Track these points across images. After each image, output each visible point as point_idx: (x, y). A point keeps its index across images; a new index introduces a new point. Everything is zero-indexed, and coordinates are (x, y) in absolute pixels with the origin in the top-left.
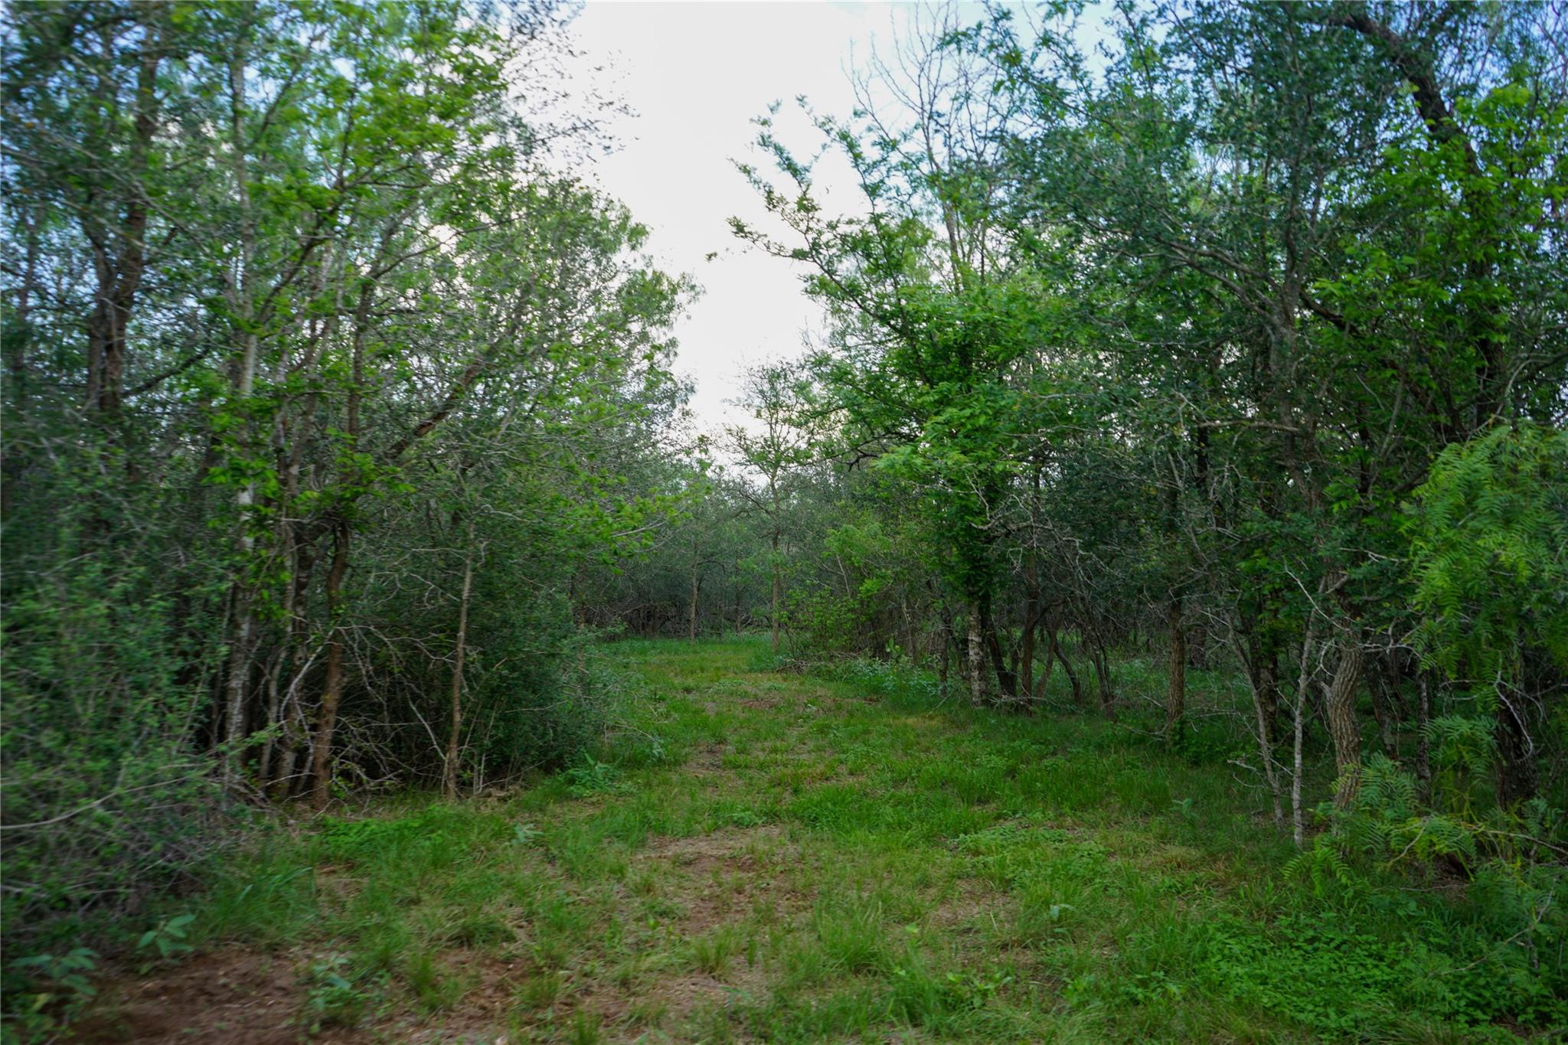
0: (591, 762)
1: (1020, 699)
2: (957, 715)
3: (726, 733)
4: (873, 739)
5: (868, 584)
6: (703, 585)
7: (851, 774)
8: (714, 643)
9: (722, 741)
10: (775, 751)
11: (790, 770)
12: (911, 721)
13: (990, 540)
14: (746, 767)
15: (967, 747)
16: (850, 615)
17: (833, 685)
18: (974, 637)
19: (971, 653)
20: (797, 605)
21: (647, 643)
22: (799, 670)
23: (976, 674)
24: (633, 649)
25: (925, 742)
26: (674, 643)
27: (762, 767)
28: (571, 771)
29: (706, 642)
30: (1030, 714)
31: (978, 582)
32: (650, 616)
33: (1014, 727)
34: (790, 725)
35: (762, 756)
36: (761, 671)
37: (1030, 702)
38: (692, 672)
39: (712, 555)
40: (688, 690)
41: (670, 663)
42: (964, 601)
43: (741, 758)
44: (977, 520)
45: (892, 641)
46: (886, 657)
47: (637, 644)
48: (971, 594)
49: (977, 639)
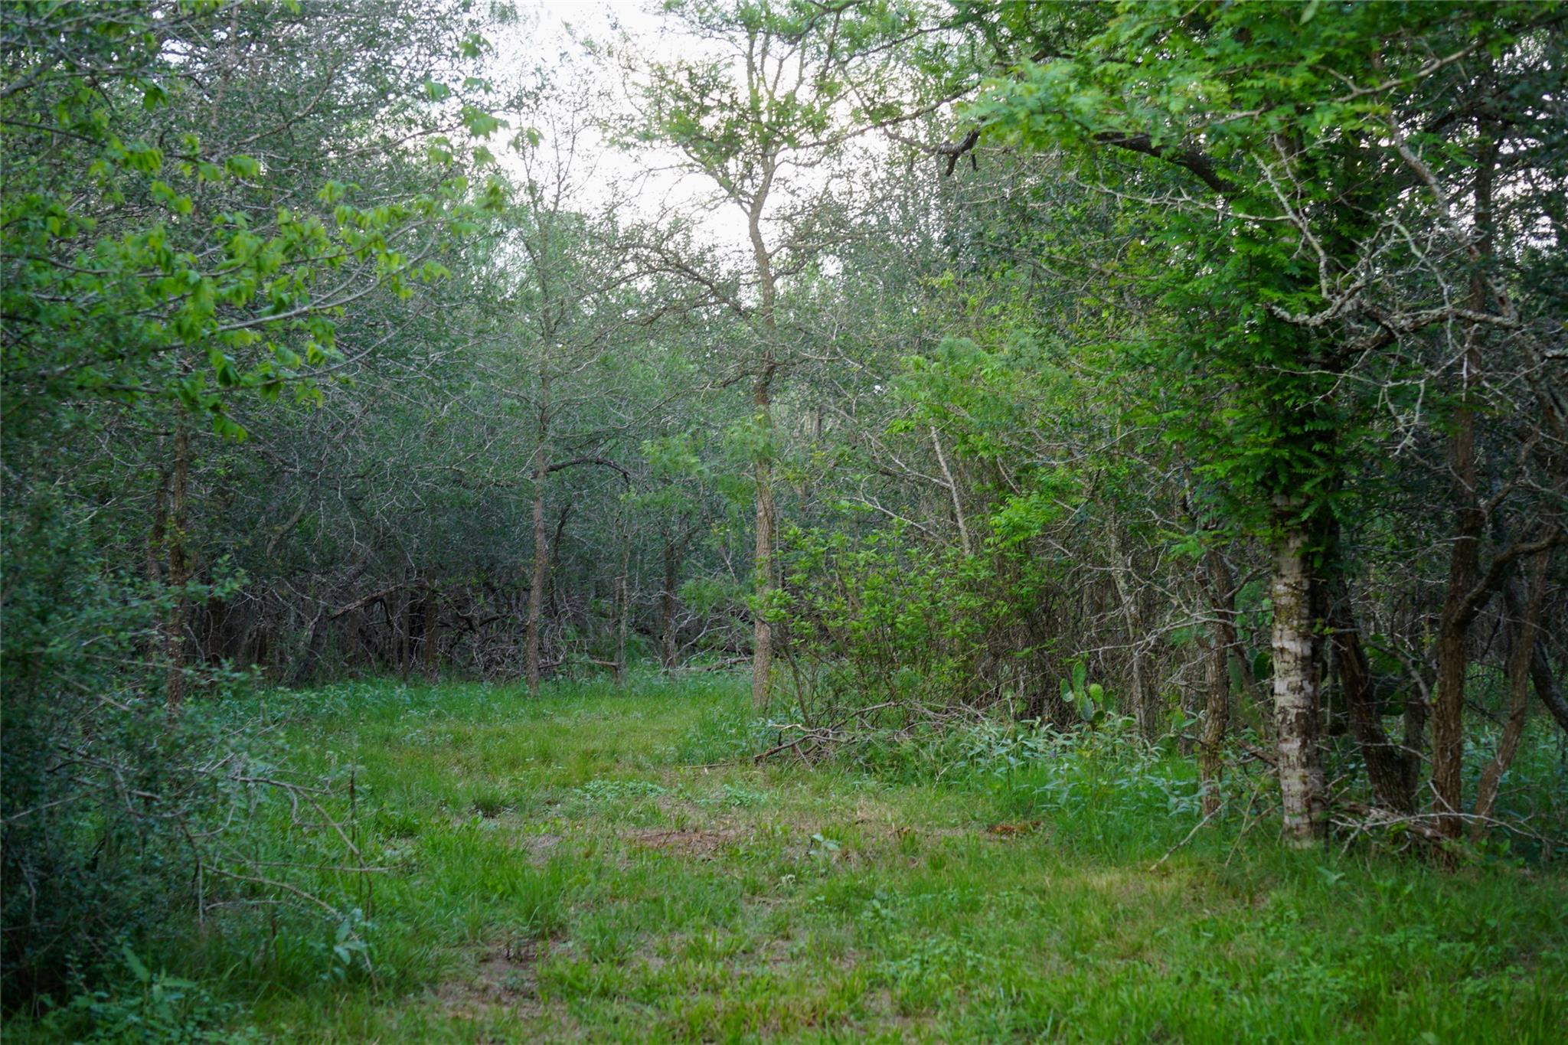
0: (142, 973)
1: (1426, 820)
2: (1238, 863)
3: (569, 912)
4: (988, 924)
5: (1016, 509)
6: (573, 530)
7: (904, 1012)
8: (600, 693)
9: (556, 932)
10: (698, 952)
11: (722, 1003)
12: (1104, 879)
13: (1337, 360)
14: (604, 993)
15: (1248, 944)
16: (964, 600)
17: (908, 795)
18: (1288, 642)
19: (1280, 686)
20: (814, 571)
21: (401, 692)
22: (817, 756)
23: (1292, 746)
24: (358, 706)
25: (1130, 934)
26: (481, 692)
27: (651, 992)
28: (80, 1001)
29: (576, 692)
30: (1453, 861)
31: (1298, 480)
32: (419, 617)
33: (1394, 893)
34: (755, 890)
35: (656, 967)
36: (711, 762)
37: (1455, 828)
38: (513, 764)
39: (593, 440)
40: (490, 809)
41: (459, 742)
42: (1264, 533)
43: (599, 973)
44: (1296, 299)
45: (1080, 673)
46: (1064, 716)
47: (369, 692)
48: (1280, 517)
49: (1295, 647)
